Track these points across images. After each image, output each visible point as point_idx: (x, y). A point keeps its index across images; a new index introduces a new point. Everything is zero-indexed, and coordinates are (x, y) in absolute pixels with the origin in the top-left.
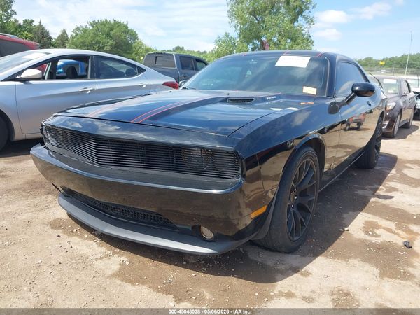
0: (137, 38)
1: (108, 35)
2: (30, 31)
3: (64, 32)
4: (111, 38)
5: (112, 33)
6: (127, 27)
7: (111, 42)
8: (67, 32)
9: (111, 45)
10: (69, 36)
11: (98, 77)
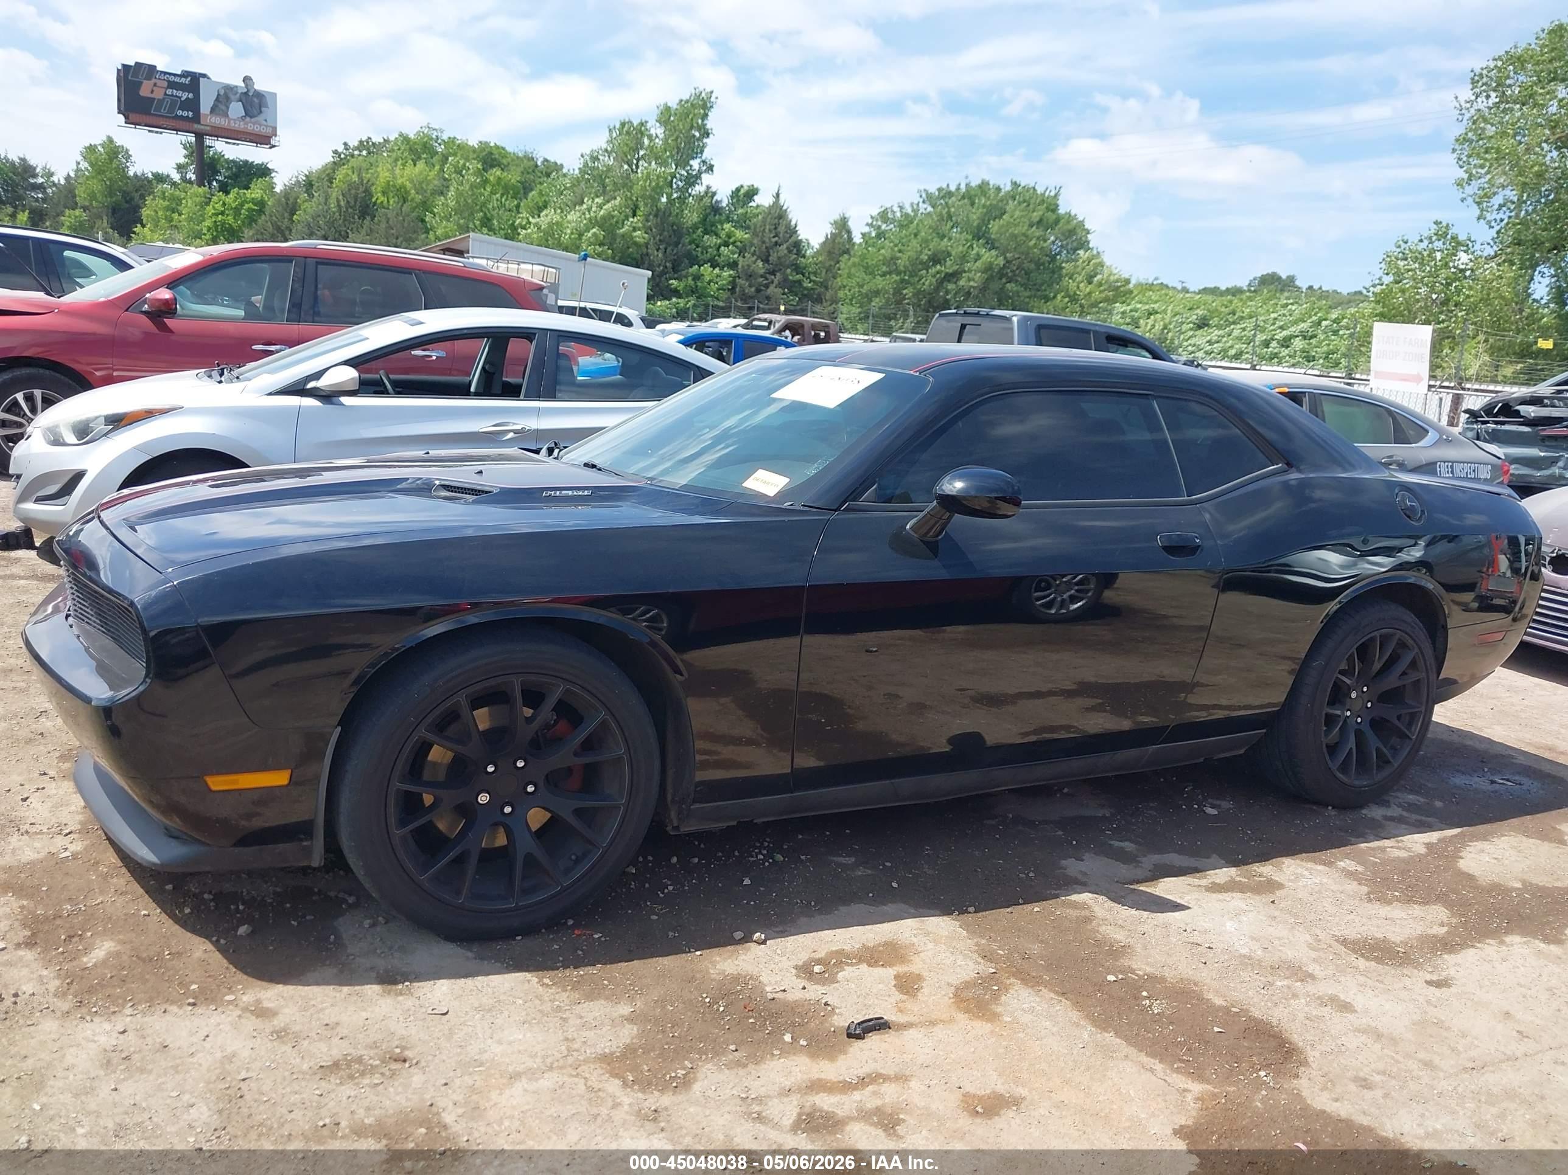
0: (1084, 245)
1: (980, 234)
2: (742, 223)
3: (842, 225)
4: (991, 244)
5: (994, 227)
6: (1053, 208)
7: (988, 256)
8: (851, 224)
9: (988, 268)
10: (857, 239)
11: (551, 396)
